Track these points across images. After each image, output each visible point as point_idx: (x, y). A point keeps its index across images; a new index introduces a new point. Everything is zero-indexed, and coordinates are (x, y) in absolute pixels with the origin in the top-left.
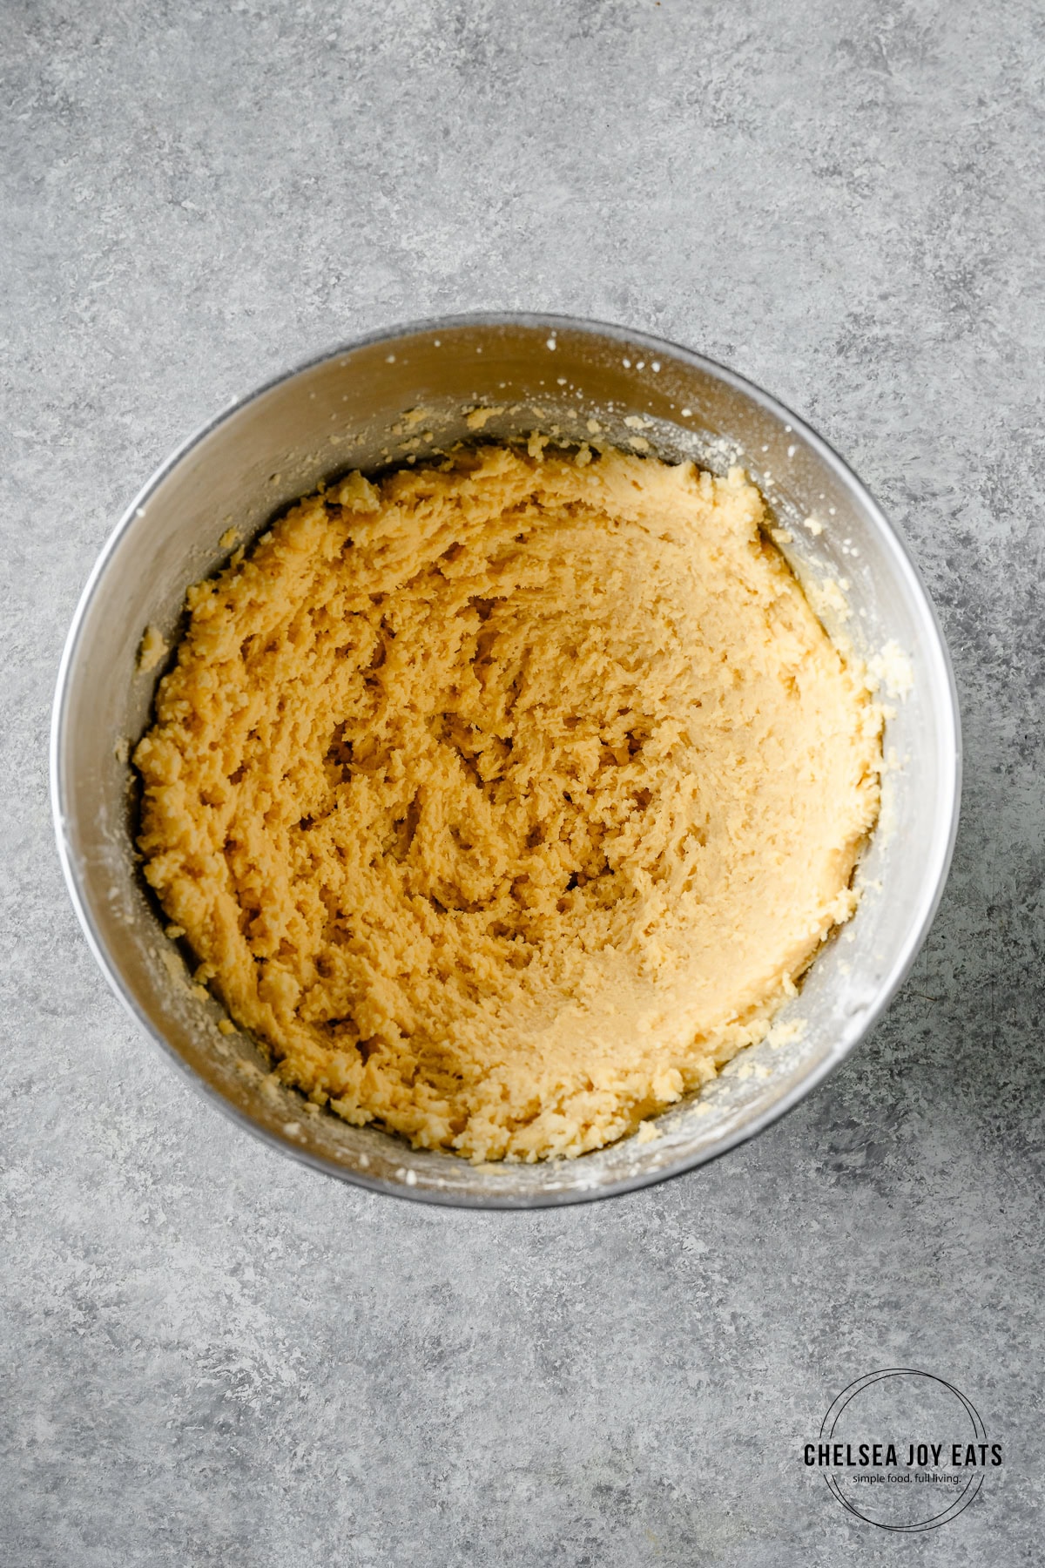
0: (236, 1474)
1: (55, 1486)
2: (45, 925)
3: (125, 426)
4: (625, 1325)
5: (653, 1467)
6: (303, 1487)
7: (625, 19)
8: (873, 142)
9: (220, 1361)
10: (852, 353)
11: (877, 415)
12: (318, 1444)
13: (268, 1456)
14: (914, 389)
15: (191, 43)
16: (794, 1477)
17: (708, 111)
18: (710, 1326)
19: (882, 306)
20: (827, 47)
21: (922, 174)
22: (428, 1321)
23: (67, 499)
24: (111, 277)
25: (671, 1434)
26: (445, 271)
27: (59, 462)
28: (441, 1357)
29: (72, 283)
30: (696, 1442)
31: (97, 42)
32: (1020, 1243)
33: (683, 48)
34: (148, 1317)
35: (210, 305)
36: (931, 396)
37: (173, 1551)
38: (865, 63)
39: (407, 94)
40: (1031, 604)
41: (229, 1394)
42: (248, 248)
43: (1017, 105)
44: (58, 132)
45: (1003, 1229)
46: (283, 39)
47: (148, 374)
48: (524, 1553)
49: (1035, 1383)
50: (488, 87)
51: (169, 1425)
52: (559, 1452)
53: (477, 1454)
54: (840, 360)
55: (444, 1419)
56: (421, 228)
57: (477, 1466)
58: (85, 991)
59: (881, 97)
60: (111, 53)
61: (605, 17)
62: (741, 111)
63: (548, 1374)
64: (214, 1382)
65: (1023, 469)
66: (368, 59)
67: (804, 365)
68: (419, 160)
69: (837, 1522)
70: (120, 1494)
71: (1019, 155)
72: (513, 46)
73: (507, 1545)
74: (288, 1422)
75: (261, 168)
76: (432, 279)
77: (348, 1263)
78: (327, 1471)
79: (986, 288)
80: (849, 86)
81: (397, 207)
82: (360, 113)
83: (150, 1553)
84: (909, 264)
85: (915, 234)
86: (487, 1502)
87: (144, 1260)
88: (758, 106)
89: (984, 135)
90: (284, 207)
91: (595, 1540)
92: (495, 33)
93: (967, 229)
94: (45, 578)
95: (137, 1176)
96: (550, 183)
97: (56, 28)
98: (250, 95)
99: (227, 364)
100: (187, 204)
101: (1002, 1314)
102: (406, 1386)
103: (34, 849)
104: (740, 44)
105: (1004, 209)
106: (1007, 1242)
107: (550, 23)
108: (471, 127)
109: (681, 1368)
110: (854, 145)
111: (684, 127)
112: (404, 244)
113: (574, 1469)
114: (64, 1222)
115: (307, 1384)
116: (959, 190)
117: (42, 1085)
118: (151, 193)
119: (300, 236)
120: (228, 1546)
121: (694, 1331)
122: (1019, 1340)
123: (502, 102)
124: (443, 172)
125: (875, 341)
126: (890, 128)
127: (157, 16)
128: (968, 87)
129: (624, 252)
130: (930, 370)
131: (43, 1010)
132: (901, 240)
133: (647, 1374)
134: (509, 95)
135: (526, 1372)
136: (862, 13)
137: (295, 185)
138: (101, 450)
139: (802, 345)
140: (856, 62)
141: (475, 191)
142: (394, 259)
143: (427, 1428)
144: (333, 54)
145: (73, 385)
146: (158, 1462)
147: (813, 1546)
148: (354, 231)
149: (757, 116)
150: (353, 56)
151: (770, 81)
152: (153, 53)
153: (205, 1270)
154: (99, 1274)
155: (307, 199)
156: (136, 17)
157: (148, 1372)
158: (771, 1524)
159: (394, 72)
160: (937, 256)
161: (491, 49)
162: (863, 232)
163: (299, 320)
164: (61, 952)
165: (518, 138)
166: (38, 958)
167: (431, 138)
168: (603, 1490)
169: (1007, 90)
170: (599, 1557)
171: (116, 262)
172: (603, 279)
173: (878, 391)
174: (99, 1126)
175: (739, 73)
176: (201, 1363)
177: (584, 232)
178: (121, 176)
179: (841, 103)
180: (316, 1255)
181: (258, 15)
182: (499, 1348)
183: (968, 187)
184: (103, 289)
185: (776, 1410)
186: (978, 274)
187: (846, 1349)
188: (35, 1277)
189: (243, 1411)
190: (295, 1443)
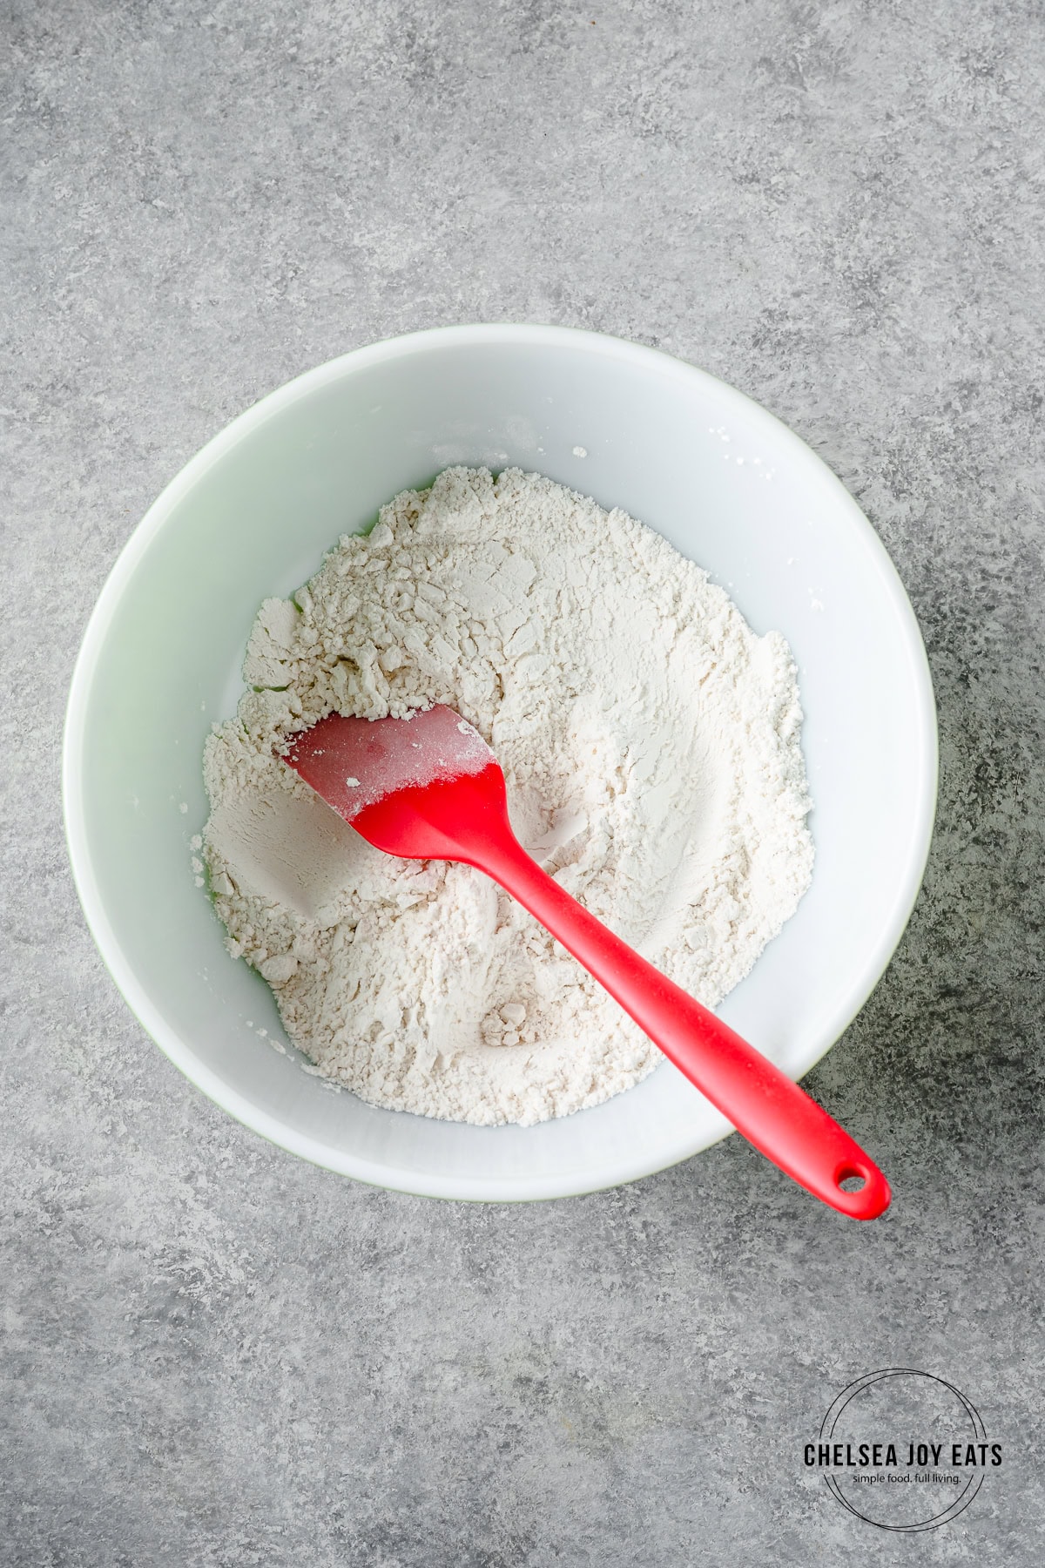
0: (188, 1363)
1: (22, 1373)
2: (18, 861)
3: (98, 405)
4: (546, 1231)
5: (569, 1360)
6: (249, 1376)
7: (563, 36)
8: (789, 152)
9: (175, 1260)
10: (767, 345)
11: (788, 403)
12: (263, 1337)
13: (217, 1347)
14: (823, 380)
15: (163, 54)
16: (698, 1371)
17: (638, 122)
18: (623, 1233)
19: (794, 302)
20: (748, 65)
21: (833, 182)
22: (365, 1226)
23: (44, 472)
24: (87, 269)
25: (586, 1331)
26: (394, 266)
27: (37, 437)
28: (376, 1259)
29: (51, 273)
30: (609, 1338)
31: (77, 52)
32: (908, 1161)
33: (616, 64)
34: (109, 1220)
35: (178, 295)
36: (839, 386)
37: (129, 1432)
38: (782, 80)
39: (361, 103)
40: (927, 579)
41: (182, 1290)
42: (213, 243)
43: (921, 119)
44: (40, 135)
45: (892, 1147)
46: (248, 52)
47: (120, 358)
48: (450, 1438)
49: (920, 1288)
50: (435, 98)
51: (127, 1318)
52: (483, 1346)
53: (409, 1347)
54: (755, 352)
55: (378, 1315)
56: (372, 226)
57: (408, 1359)
58: (54, 921)
59: (797, 110)
60: (90, 63)
61: (544, 34)
62: (668, 122)
63: (474, 1275)
64: (169, 1279)
65: (922, 453)
66: (325, 71)
67: (722, 356)
68: (371, 164)
69: (737, 1412)
70: (82, 1380)
71: (923, 166)
72: (459, 60)
73: (434, 1430)
74: (236, 1316)
75: (226, 170)
76: (382, 274)
77: (293, 1173)
78: (271, 1361)
79: (890, 287)
80: (767, 100)
81: (350, 208)
82: (318, 120)
83: (109, 1434)
84: (820, 265)
85: (826, 237)
86: (417, 1391)
87: (106, 1167)
88: (683, 118)
89: (891, 147)
90: (247, 206)
91: (515, 1426)
92: (443, 48)
93: (874, 233)
94: (23, 544)
95: (101, 1091)
96: (491, 186)
97: (39, 39)
98: (216, 103)
99: (192, 350)
100: (157, 202)
101: (889, 1225)
102: (344, 1285)
103: (10, 791)
104: (669, 61)
105: (908, 215)
106: (896, 1159)
107: (493, 40)
108: (420, 135)
109: (596, 1271)
110: (771, 154)
111: (615, 136)
112: (356, 241)
113: (496, 1362)
114: (33, 1132)
115: (254, 1282)
116: (867, 196)
117: (15, 1007)
118: (125, 192)
119: (261, 233)
120: (179, 1429)
121: (608, 1237)
122: (906, 1249)
123: (448, 112)
124: (393, 176)
125: (788, 334)
126: (805, 139)
127: (132, 29)
128: (877, 103)
129: (559, 251)
130: (838, 362)
131: (17, 939)
132: (813, 243)
133: (564, 1276)
134: (454, 105)
135: (454, 1273)
136: (781, 34)
137: (257, 186)
138: (76, 428)
139: (721, 338)
140: (775, 78)
141: (423, 193)
142: (347, 255)
143: (363, 1323)
144: (294, 66)
145: (51, 367)
146: (117, 1351)
147: (714, 1434)
148: (311, 229)
149: (683, 127)
150: (312, 68)
151: (695, 95)
152: (128, 64)
153: (161, 1177)
154: (65, 1180)
155: (268, 199)
156: (112, 29)
157: (109, 1269)
158: (676, 1414)
159: (349, 84)
160: (846, 258)
161: (439, 63)
162: (778, 234)
163: (259, 310)
164: (34, 886)
165: (463, 145)
166: (12, 891)
167: (382, 144)
168: (524, 1381)
169: (913, 106)
170: (518, 1442)
171: (92, 255)
172: (539, 276)
173: (790, 381)
174: (66, 1045)
175: (666, 87)
176: (157, 1262)
177: (522, 232)
178: (98, 176)
179: (760, 116)
180: (263, 1165)
181: (225, 29)
182: (430, 1251)
183: (876, 194)
184: (79, 280)
185: (682, 1310)
186: (884, 274)
187: (747, 1255)
188: (6, 1182)
189: (195, 1306)
190: (242, 1335)
